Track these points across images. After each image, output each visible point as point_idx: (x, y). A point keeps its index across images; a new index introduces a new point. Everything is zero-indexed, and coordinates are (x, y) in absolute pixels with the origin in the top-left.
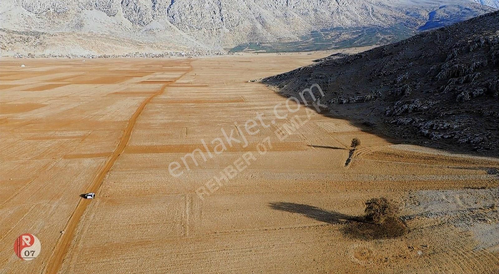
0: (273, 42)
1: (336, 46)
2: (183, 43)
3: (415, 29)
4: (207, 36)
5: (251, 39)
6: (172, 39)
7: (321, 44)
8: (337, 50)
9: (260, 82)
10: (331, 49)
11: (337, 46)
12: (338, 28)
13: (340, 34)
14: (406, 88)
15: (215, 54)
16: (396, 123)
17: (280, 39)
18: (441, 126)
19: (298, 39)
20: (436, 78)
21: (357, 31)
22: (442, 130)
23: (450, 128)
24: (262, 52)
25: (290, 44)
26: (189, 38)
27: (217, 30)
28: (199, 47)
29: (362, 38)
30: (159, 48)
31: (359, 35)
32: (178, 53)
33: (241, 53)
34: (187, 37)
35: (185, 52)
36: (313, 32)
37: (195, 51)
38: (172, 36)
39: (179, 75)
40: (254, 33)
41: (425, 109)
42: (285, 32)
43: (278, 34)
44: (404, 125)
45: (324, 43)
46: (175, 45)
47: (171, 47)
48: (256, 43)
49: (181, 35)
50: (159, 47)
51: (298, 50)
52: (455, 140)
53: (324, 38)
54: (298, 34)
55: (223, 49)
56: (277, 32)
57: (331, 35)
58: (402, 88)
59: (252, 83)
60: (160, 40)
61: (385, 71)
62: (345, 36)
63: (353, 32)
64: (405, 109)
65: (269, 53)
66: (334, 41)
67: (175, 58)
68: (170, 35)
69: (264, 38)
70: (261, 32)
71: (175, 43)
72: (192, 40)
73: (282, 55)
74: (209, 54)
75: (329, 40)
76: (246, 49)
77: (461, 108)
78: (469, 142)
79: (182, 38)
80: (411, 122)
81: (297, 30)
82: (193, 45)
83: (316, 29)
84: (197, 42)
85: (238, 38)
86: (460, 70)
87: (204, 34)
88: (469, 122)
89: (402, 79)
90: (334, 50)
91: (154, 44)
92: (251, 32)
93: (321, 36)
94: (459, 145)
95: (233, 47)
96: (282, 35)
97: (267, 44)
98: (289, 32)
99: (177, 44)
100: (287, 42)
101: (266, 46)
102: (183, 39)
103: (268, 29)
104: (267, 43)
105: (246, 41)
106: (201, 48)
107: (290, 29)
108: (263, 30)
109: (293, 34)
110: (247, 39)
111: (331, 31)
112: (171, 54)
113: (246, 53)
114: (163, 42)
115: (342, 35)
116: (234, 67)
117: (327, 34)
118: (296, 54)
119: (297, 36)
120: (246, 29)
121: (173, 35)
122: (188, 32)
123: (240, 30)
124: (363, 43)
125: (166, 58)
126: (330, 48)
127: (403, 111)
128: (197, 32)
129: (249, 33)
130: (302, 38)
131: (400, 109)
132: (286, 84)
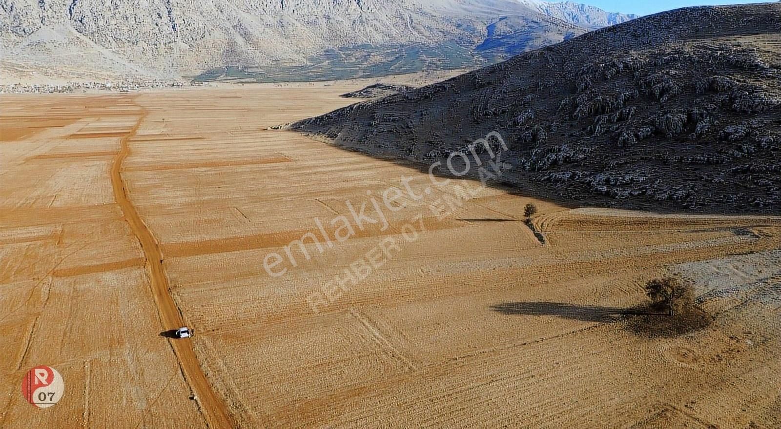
0: (265, 65)
1: (364, 74)
2: (104, 66)
3: (471, 49)
4: (149, 54)
5: (229, 60)
6: (84, 59)
7: (342, 70)
8: (367, 79)
9: (289, 130)
10: (358, 78)
11: (367, 74)
12: (364, 46)
13: (369, 55)
14: (538, 130)
15: (168, 85)
16: (549, 180)
17: (277, 62)
18: (622, 180)
19: (305, 62)
20: (575, 116)
21: (393, 50)
22: (623, 185)
23: (634, 181)
24: (249, 81)
25: (294, 69)
26: (116, 58)
27: (167, 46)
28: (136, 73)
29: (401, 62)
30: (60, 76)
31: (396, 56)
32: (99, 84)
33: (214, 84)
34: (113, 56)
35: (112, 82)
36: (328, 52)
37: (130, 80)
38: (83, 54)
39: (134, 121)
40: (231, 50)
41: (581, 158)
42: (284, 50)
43: (272, 53)
44: (564, 181)
45: (345, 69)
46: (91, 70)
47: (84, 74)
48: (238, 67)
49: (100, 53)
50: (61, 74)
51: (308, 80)
52: (650, 196)
53: (346, 61)
54: (304, 54)
55: (181, 78)
56: (271, 51)
57: (355, 57)
58: (533, 130)
59: (275, 131)
60: (61, 62)
61: (494, 109)
62: (376, 58)
63: (387, 52)
64: (553, 159)
65: (262, 83)
66: (360, 66)
67: (96, 92)
68: (80, 53)
69: (250, 60)
70: (243, 49)
71: (90, 66)
72: (121, 61)
73: (283, 87)
74: (157, 86)
75: (353, 64)
76: (221, 76)
77: (633, 155)
78: (670, 198)
79: (102, 58)
80: (572, 177)
81: (302, 47)
82: (125, 71)
83: (331, 47)
84: (132, 65)
85: (206, 60)
86: (604, 104)
87: (143, 52)
88: (654, 172)
89: (525, 118)
90: (362, 79)
91: (49, 69)
92: (228, 49)
93: (340, 58)
94: (660, 202)
95: (198, 73)
96: (279, 55)
97: (256, 69)
98: (290, 50)
99: (94, 69)
100: (288, 65)
101: (256, 72)
102: (104, 59)
103: (256, 45)
104: (257, 67)
105: (219, 64)
106: (141, 76)
107: (291, 46)
108: (246, 46)
109: (297, 54)
110: (220, 60)
111: (355, 51)
112: (85, 86)
113: (223, 84)
114: (68, 66)
115: (371, 56)
116: (217, 107)
117: (349, 55)
118: (306, 85)
119: (304, 57)
120: (217, 45)
121: (85, 53)
122: (113, 47)
123: (208, 47)
124: (403, 68)
125: (78, 94)
126: (357, 76)
127: (551, 162)
128: (130, 48)
129: (224, 51)
130: (311, 59)
131: (546, 160)
132: (340, 132)
